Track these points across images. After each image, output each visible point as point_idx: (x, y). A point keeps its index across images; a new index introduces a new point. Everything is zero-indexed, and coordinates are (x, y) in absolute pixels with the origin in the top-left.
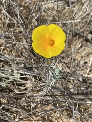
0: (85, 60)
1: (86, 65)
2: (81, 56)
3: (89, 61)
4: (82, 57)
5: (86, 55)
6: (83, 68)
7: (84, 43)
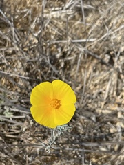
0: (99, 89)
1: (101, 95)
2: (94, 83)
3: (105, 90)
4: (96, 85)
5: (101, 82)
6: (96, 100)
7: (99, 66)
